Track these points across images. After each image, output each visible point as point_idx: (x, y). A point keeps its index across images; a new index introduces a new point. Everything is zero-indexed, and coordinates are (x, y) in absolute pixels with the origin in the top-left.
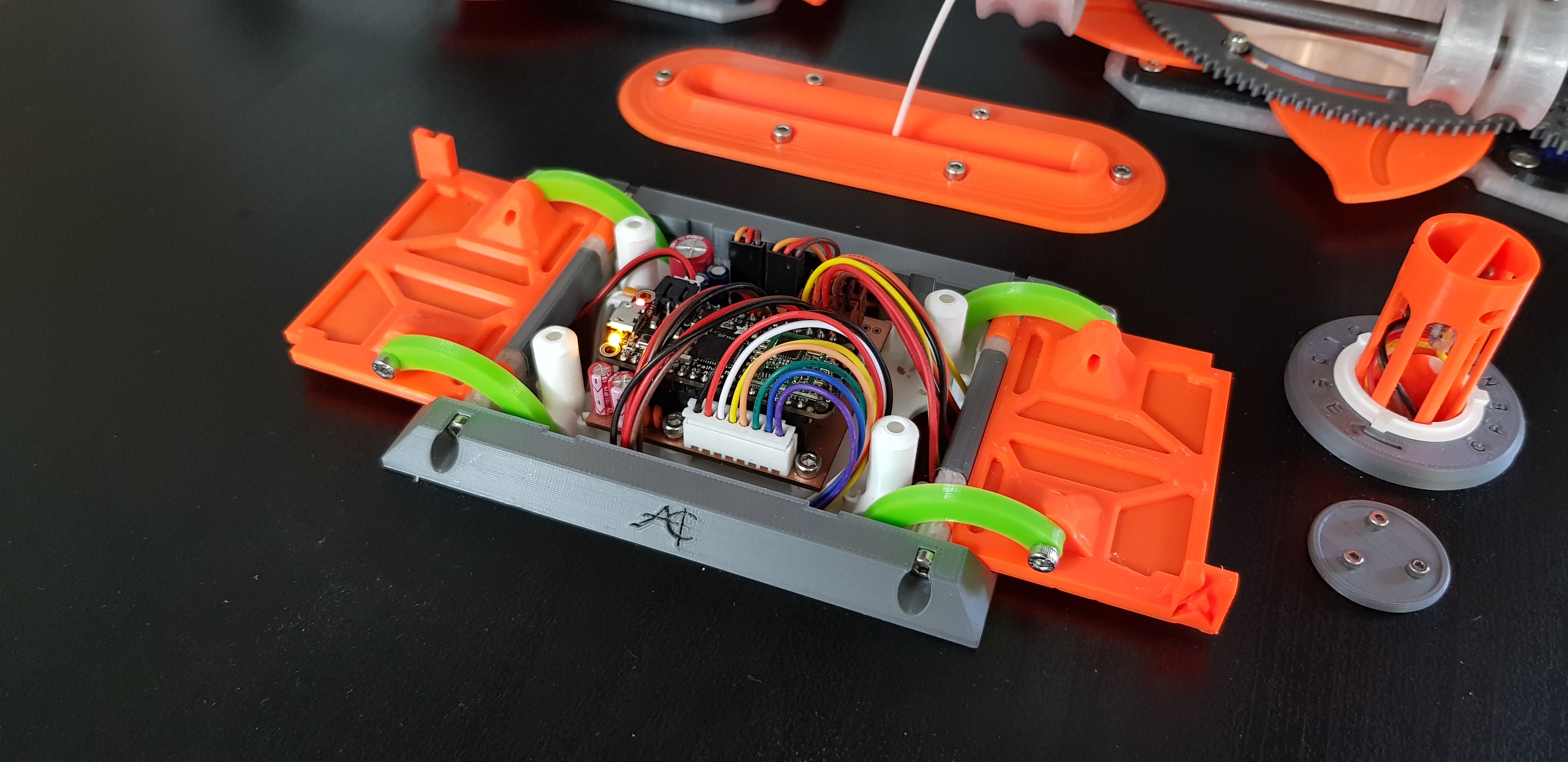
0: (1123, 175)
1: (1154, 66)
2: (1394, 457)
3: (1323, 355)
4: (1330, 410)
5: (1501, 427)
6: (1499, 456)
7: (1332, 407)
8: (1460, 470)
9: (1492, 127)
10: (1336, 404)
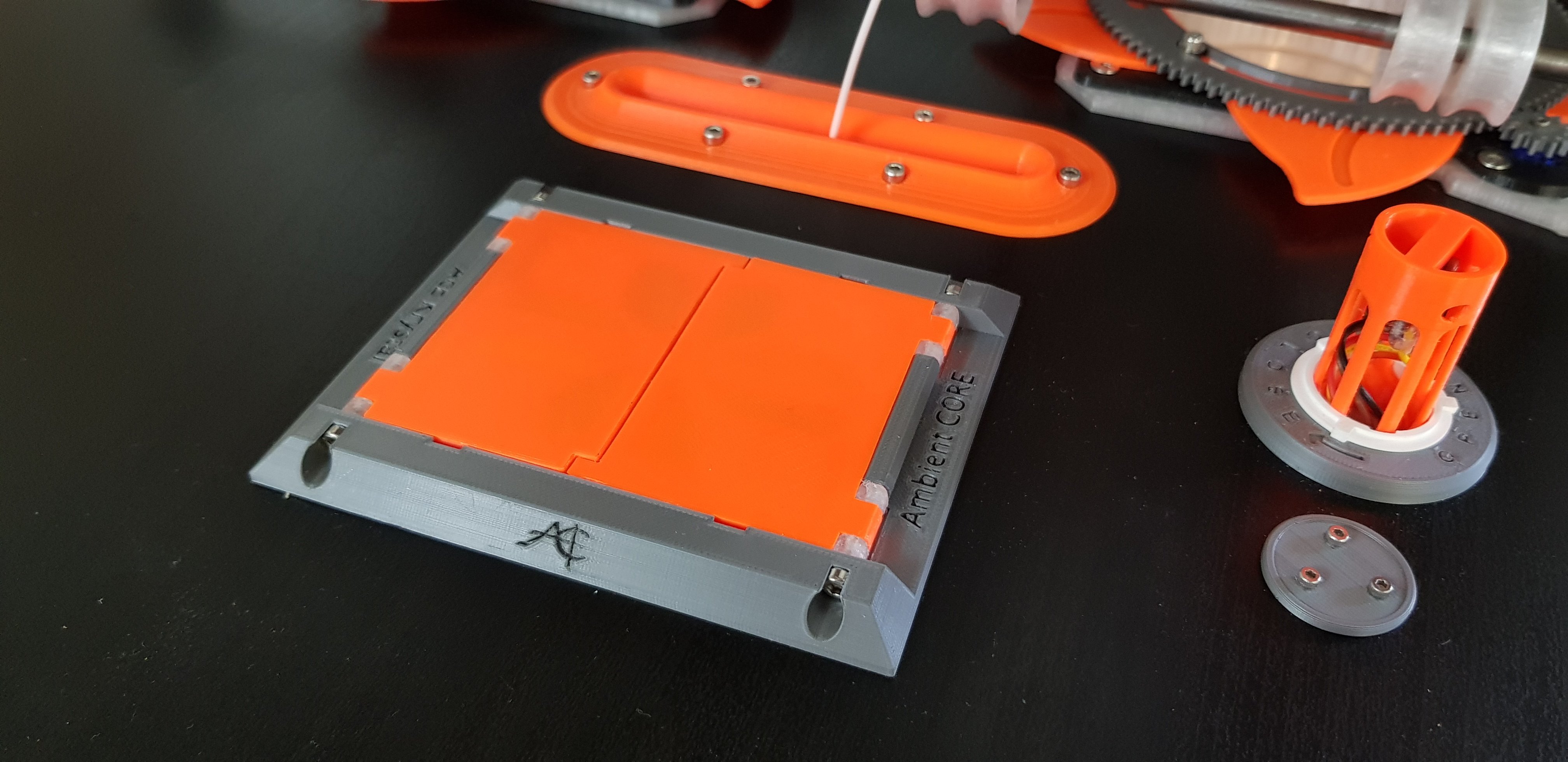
0: (1071, 177)
1: (1107, 68)
2: (1356, 468)
3: (1278, 361)
4: (1285, 418)
5: (1471, 436)
6: (1469, 466)
7: (1289, 416)
8: (1427, 482)
9: (1460, 127)
10: (1292, 412)
